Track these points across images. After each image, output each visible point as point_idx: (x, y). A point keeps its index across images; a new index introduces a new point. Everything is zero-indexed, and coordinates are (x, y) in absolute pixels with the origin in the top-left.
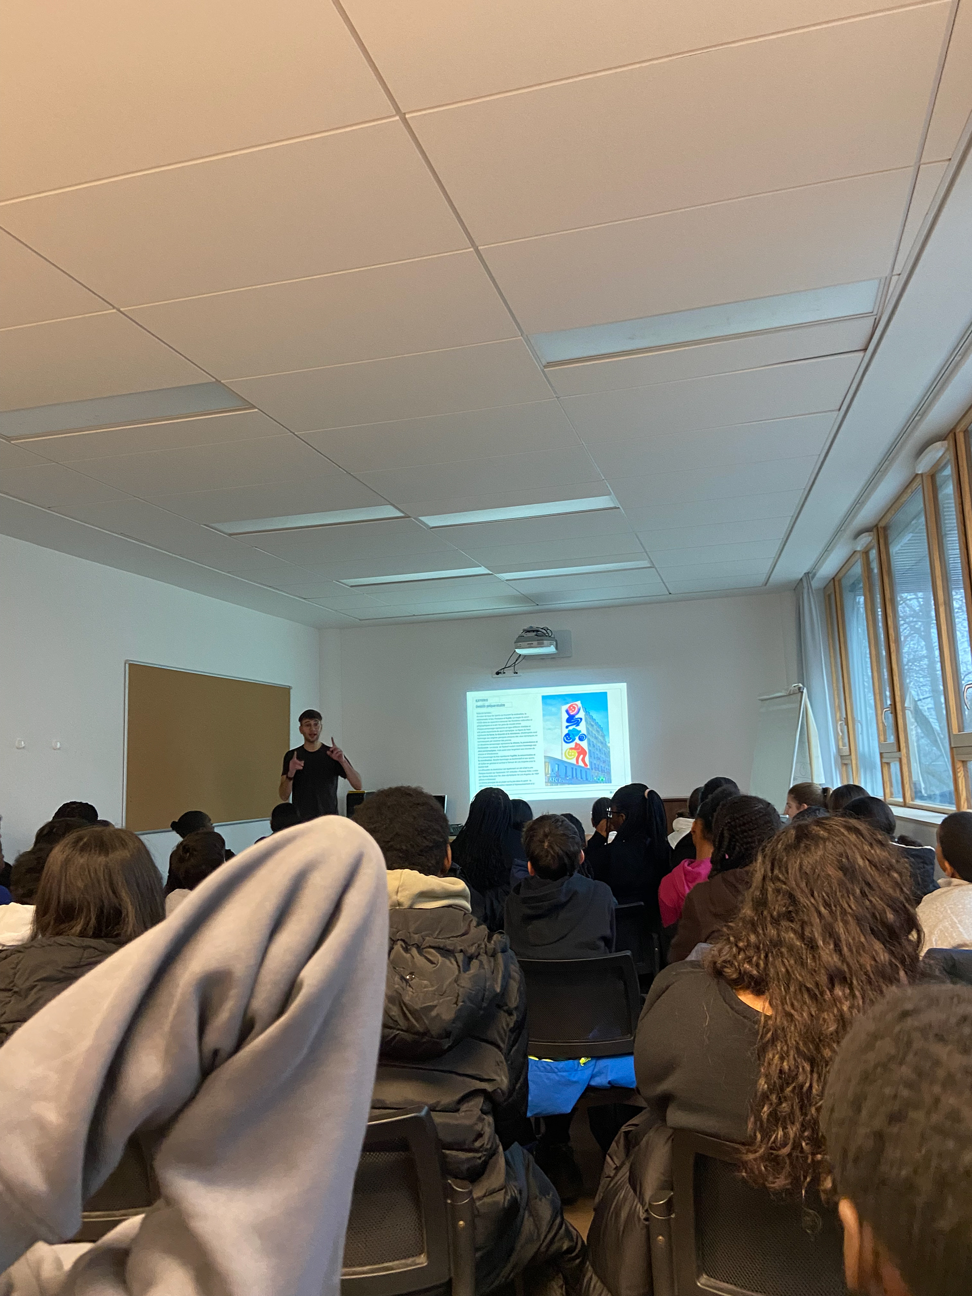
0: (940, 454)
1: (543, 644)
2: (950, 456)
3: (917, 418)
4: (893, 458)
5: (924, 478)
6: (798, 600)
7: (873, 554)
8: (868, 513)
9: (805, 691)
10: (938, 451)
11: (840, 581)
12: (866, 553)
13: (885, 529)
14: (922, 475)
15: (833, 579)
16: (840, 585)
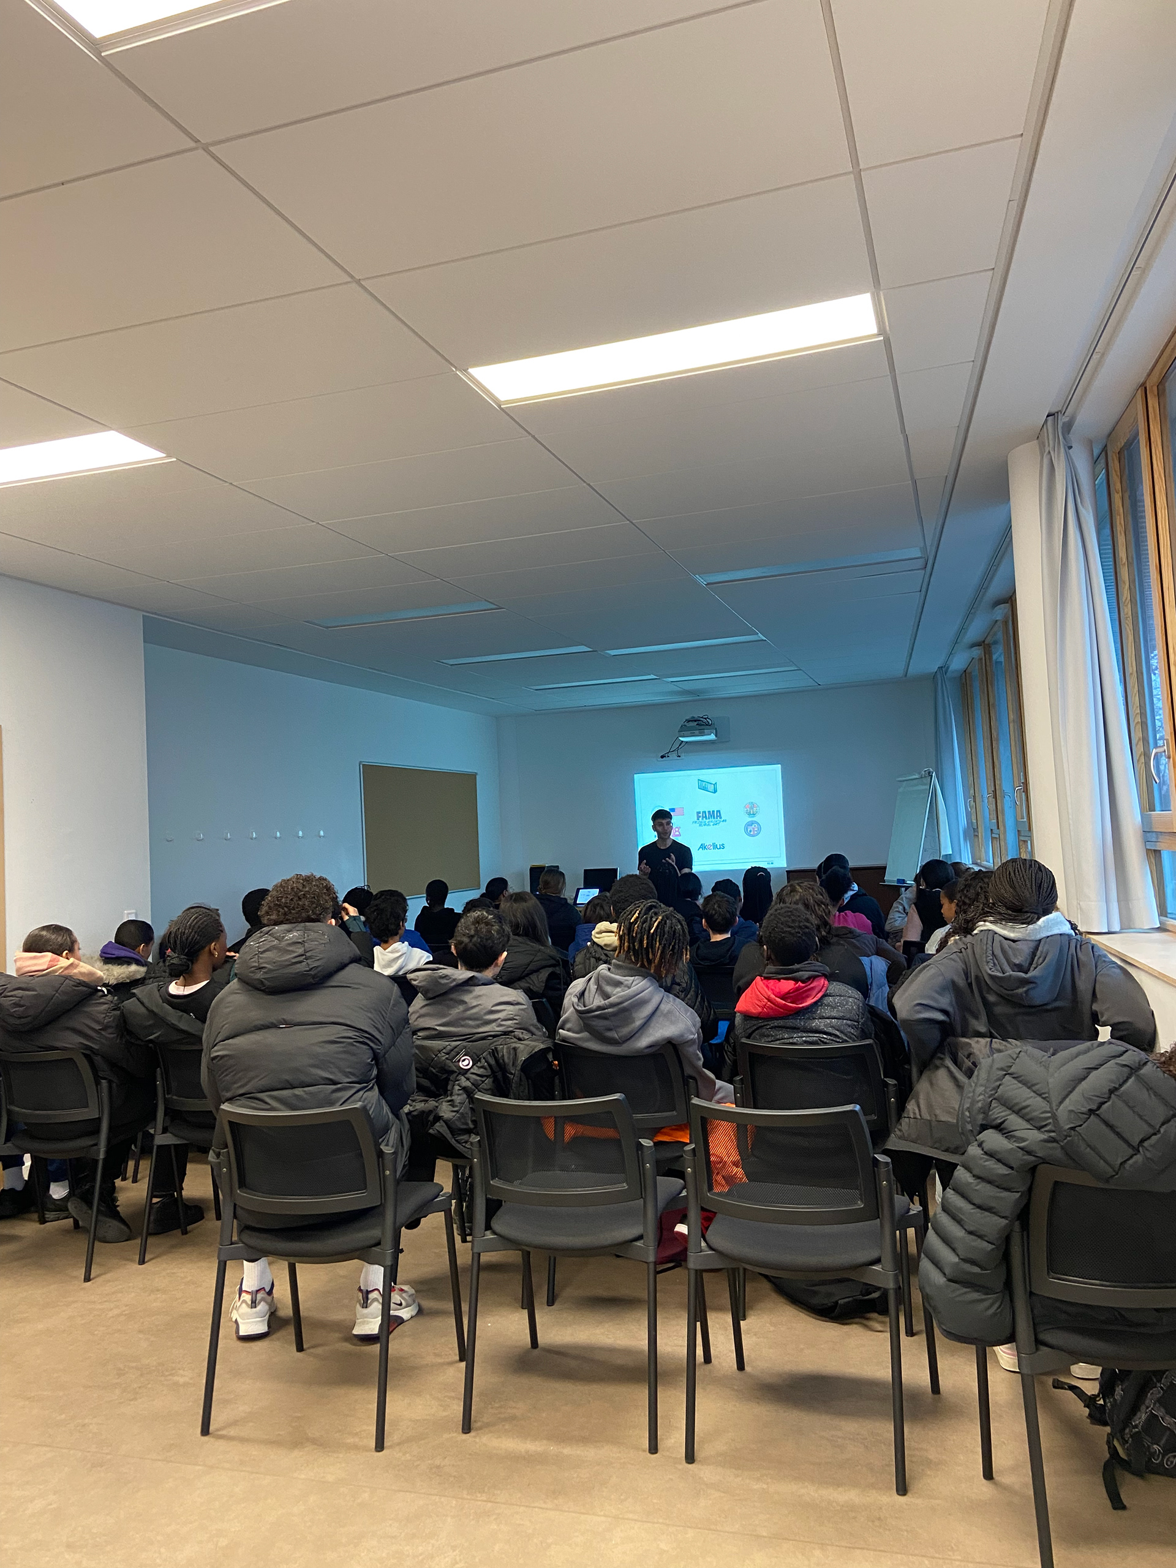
0: (1007, 610)
1: (704, 732)
5: (1001, 623)
6: (935, 690)
9: (934, 774)
14: (999, 620)
15: (963, 672)
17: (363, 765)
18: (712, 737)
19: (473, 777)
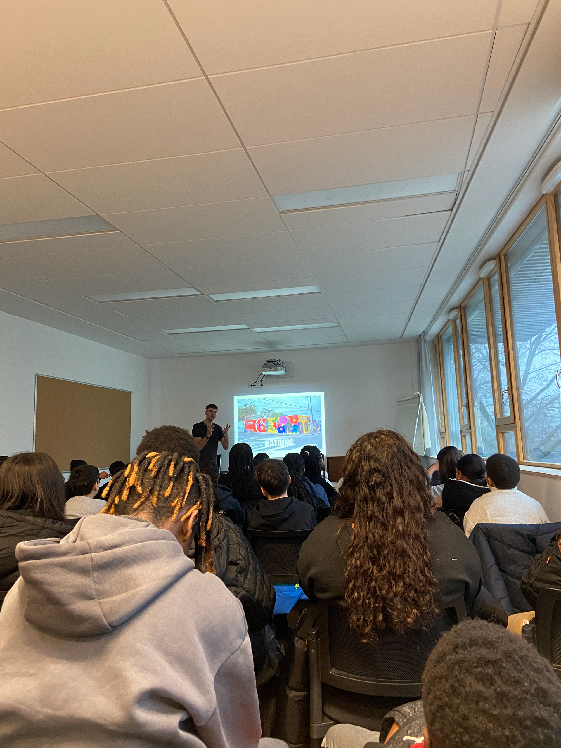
0: (492, 267)
1: (278, 369)
2: (497, 269)
3: (480, 248)
4: (468, 269)
5: (484, 280)
6: (418, 347)
7: (458, 322)
8: (456, 299)
9: (421, 396)
10: (491, 265)
11: (441, 336)
12: (455, 321)
13: (465, 308)
14: (483, 278)
15: (438, 335)
16: (441, 339)
17: (38, 377)
18: (282, 372)
19: (128, 394)
